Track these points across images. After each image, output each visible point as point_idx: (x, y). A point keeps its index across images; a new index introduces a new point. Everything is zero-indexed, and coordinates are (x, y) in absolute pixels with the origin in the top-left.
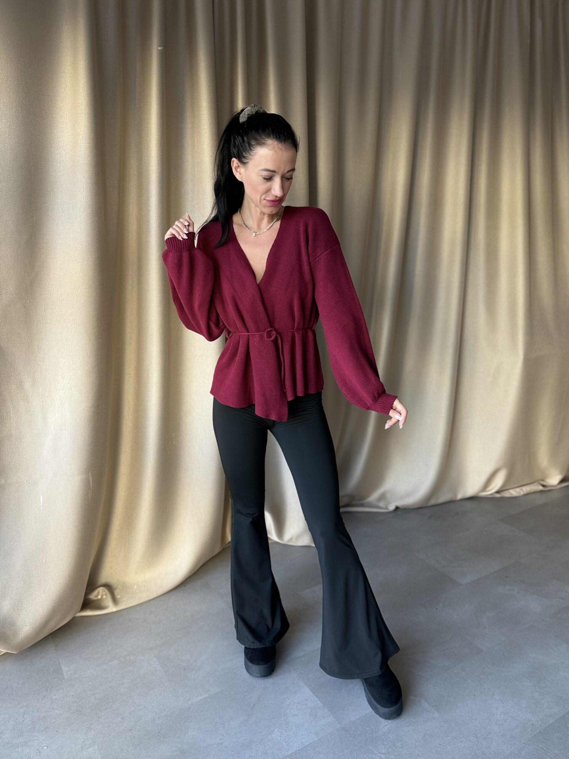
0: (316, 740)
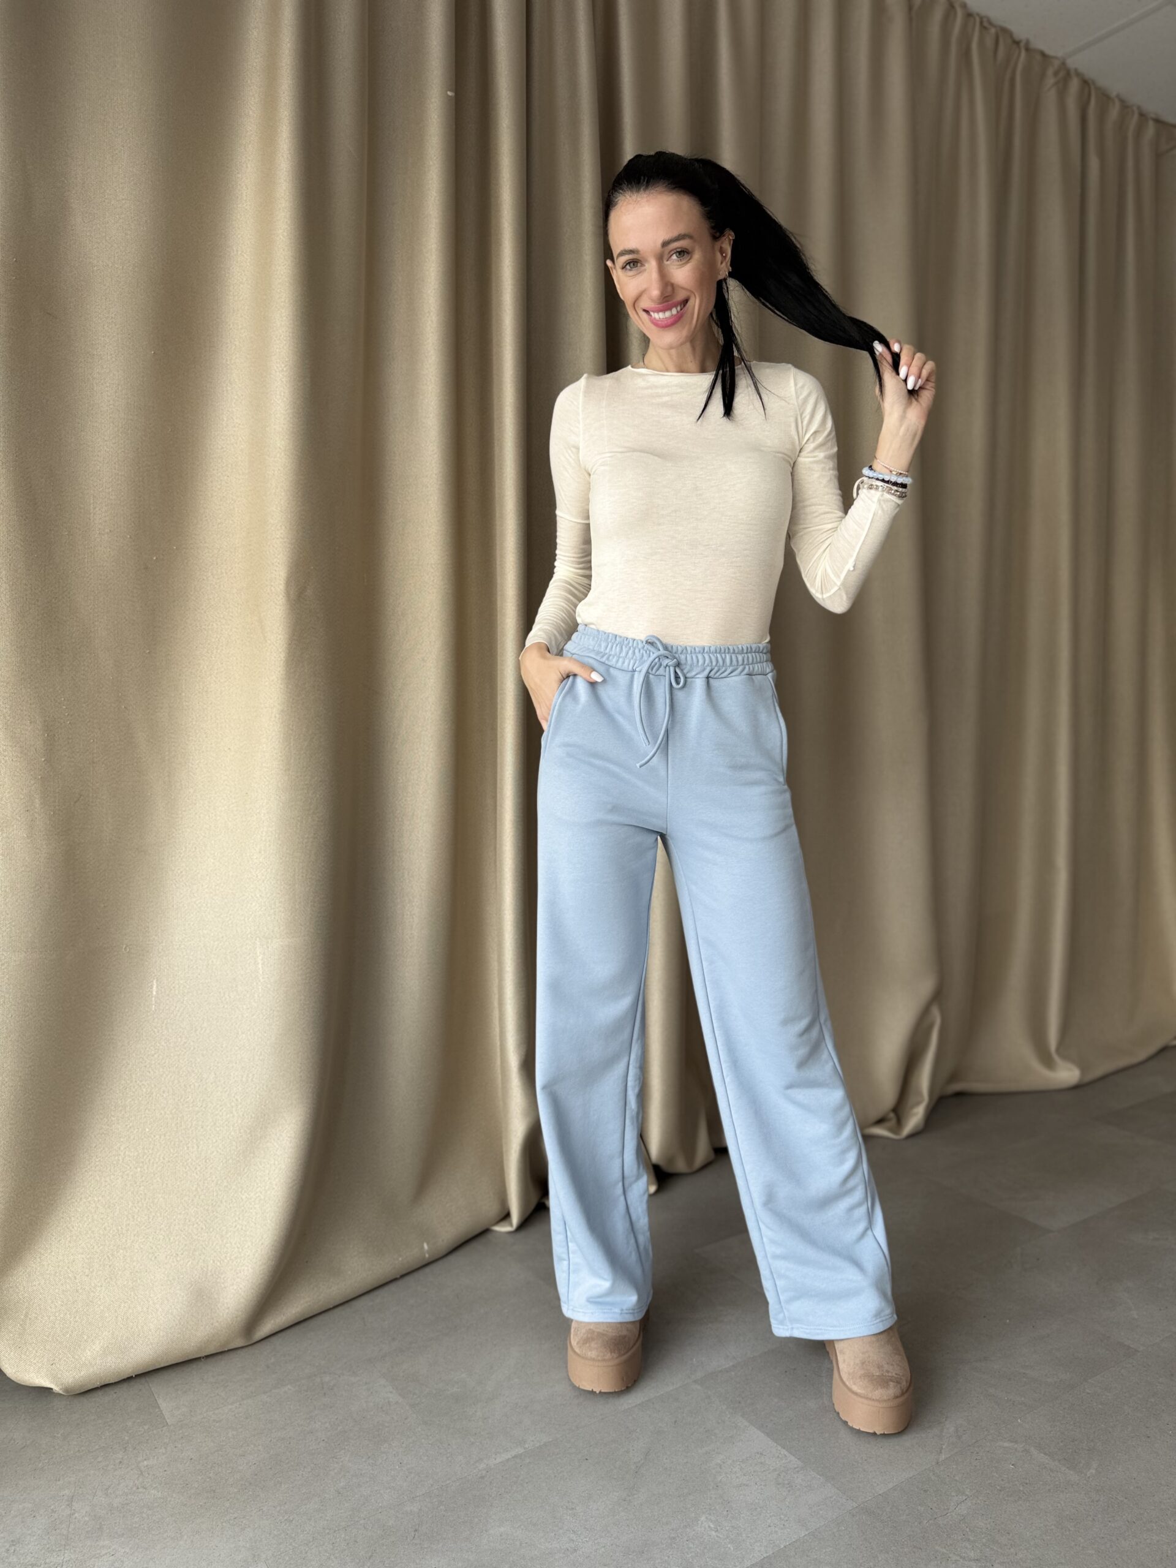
0: (803, 1535)
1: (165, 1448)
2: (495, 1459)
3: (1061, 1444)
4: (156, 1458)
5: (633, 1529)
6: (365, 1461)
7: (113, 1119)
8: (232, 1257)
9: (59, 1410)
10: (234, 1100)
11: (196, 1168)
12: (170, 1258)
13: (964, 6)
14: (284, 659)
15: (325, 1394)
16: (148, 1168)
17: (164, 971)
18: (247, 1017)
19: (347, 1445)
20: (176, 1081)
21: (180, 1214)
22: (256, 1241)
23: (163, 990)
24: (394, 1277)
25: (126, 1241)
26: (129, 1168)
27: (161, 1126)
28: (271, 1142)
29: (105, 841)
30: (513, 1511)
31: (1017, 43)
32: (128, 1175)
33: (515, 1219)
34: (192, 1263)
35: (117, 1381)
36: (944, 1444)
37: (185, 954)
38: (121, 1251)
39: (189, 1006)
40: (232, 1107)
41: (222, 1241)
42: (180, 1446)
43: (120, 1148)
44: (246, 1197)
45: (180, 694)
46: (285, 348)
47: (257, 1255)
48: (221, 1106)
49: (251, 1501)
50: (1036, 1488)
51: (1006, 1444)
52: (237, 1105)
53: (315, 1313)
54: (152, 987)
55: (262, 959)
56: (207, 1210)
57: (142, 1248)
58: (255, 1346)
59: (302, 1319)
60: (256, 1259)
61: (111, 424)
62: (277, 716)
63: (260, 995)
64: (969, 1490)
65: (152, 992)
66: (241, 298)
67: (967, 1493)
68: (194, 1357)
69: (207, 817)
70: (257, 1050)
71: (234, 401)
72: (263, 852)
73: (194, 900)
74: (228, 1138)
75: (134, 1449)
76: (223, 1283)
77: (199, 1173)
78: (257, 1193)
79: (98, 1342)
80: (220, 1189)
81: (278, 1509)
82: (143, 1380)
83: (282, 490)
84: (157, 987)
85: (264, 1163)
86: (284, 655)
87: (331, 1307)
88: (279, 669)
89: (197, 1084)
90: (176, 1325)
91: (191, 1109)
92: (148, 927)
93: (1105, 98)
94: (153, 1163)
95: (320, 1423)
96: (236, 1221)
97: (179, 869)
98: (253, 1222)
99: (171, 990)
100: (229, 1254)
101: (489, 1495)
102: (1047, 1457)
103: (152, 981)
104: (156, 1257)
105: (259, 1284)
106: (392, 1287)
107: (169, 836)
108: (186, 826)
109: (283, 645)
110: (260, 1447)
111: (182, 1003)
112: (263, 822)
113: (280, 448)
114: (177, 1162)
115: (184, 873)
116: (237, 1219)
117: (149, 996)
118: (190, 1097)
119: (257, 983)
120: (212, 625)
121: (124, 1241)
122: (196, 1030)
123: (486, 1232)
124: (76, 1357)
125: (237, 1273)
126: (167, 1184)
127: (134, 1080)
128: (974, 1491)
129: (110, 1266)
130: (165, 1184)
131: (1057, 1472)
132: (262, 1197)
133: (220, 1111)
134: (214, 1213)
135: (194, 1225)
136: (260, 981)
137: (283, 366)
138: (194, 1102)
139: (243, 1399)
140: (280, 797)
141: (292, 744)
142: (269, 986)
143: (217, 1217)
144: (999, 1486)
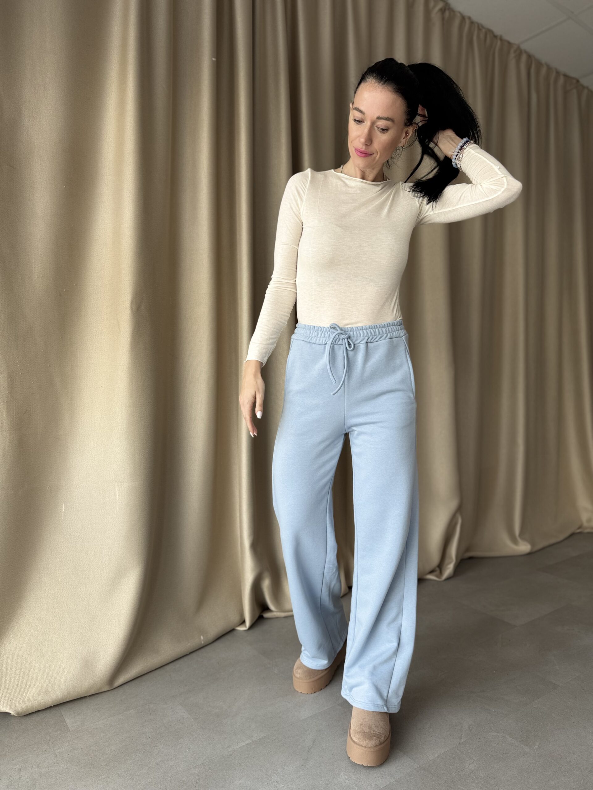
1: (68, 743)
2: (237, 746)
3: (521, 733)
4: (64, 748)
5: (307, 780)
6: (171, 748)
7: (42, 574)
8: (103, 644)
9: (14, 725)
10: (104, 564)
11: (85, 599)
12: (71, 645)
13: (469, 18)
14: (130, 341)
15: (150, 714)
16: (60, 599)
17: (68, 499)
18: (111, 522)
19: (162, 740)
20: (74, 555)
21: (77, 622)
22: (115, 636)
23: (68, 509)
24: (186, 654)
25: (49, 637)
26: (50, 599)
27: (67, 578)
28: (123, 586)
29: (39, 433)
30: (246, 772)
31: (495, 37)
32: (50, 603)
33: (248, 624)
34: (82, 648)
35: (43, 709)
36: (463, 734)
37: (79, 490)
38: (46, 642)
39: (81, 517)
40: (103, 568)
41: (98, 636)
42: (76, 741)
43: (45, 590)
44: (111, 614)
45: (77, 359)
46: (131, 185)
47: (116, 643)
48: (97, 567)
49: (112, 769)
50: (508, 756)
51: (494, 734)
52: (106, 567)
53: (146, 672)
54: (62, 508)
55: (118, 493)
56: (90, 620)
57: (56, 640)
58: (115, 690)
59: (139, 676)
60: (116, 645)
61: (43, 222)
62: (126, 370)
63: (118, 511)
64: (475, 757)
65: (62, 510)
66: (108, 160)
67: (474, 759)
68: (84, 696)
69: (90, 421)
70: (116, 539)
71: (105, 211)
72: (119, 439)
73: (84, 463)
74: (101, 583)
75: (53, 744)
76: (98, 658)
77: (86, 601)
78: (116, 611)
79: (34, 689)
80: (97, 610)
81: (127, 773)
82: (57, 708)
83: (129, 256)
84: (65, 507)
85: (120, 596)
86: (130, 339)
87: (154, 669)
88: (127, 346)
89: (85, 557)
90: (74, 679)
91: (82, 569)
92: (60, 477)
93: (539, 64)
94: (63, 597)
95: (148, 729)
96: (105, 625)
97: (75, 448)
98: (114, 626)
99: (72, 509)
100: (101, 643)
101: (234, 764)
102: (513, 740)
103: (62, 505)
104: (64, 645)
105: (117, 658)
106: (185, 659)
107: (71, 430)
108: (79, 425)
109: (129, 334)
110: (117, 741)
111: (78, 515)
112: (119, 423)
113: (128, 235)
114: (75, 596)
115: (78, 449)
116: (106, 625)
117: (60, 512)
118: (82, 563)
119: (116, 505)
120: (93, 324)
121: (47, 637)
122: (85, 529)
123: (232, 630)
124: (23, 697)
125: (106, 653)
126: (70, 607)
127: (53, 555)
128: (478, 758)
129: (40, 650)
130: (69, 608)
131: (519, 747)
132: (119, 613)
133: (97, 570)
134: (94, 622)
135: (83, 628)
136: (117, 504)
137: (130, 194)
138: (83, 566)
139: (109, 717)
140: (127, 411)
141: (134, 384)
142: (122, 506)
143: (95, 624)
144: (490, 755)
